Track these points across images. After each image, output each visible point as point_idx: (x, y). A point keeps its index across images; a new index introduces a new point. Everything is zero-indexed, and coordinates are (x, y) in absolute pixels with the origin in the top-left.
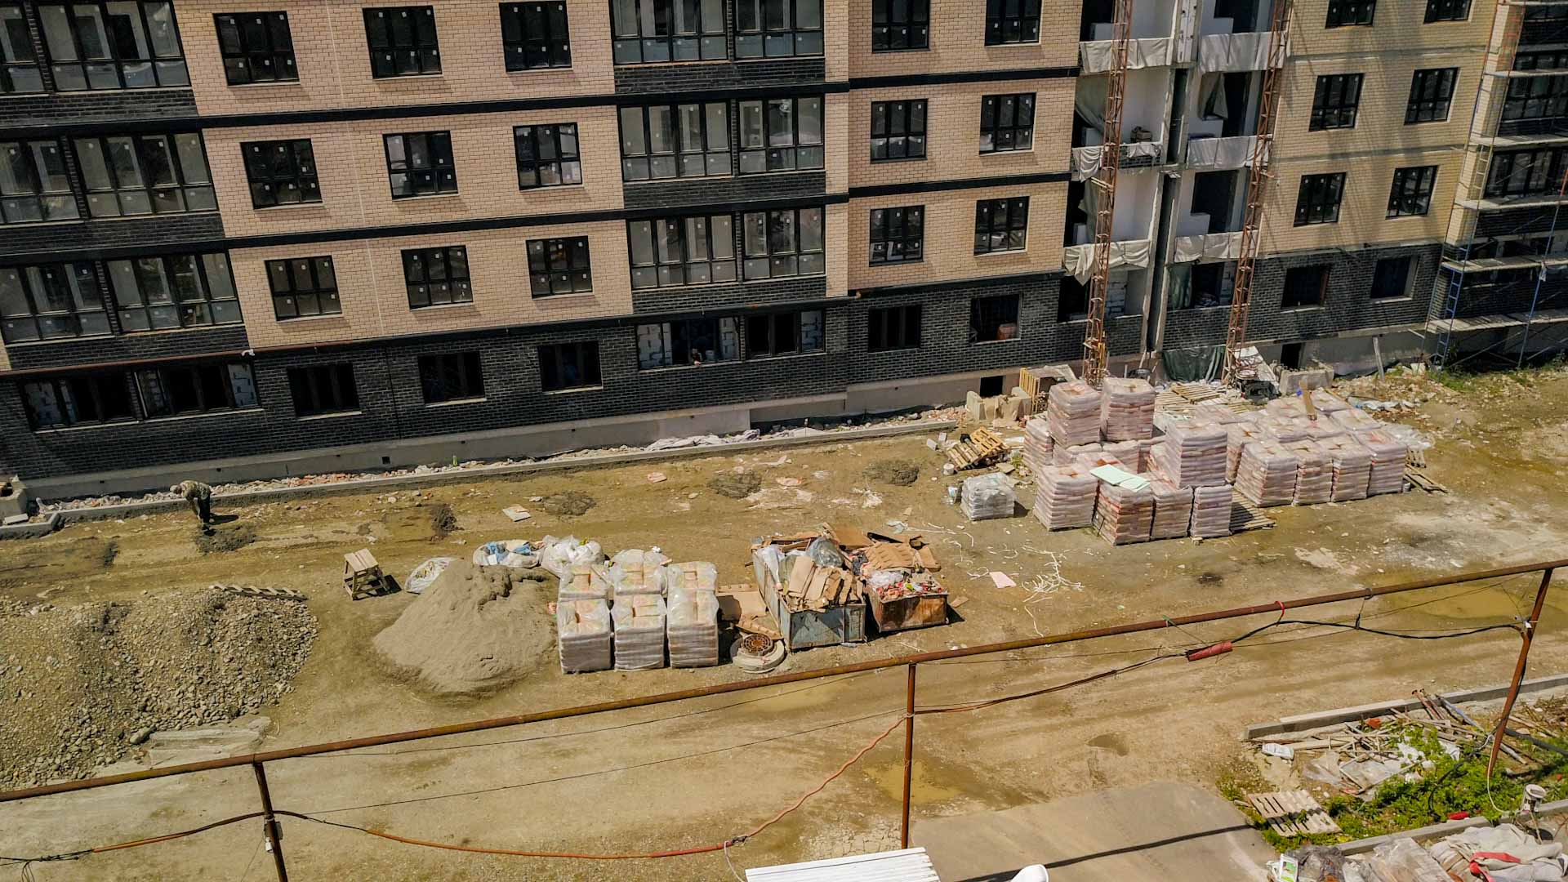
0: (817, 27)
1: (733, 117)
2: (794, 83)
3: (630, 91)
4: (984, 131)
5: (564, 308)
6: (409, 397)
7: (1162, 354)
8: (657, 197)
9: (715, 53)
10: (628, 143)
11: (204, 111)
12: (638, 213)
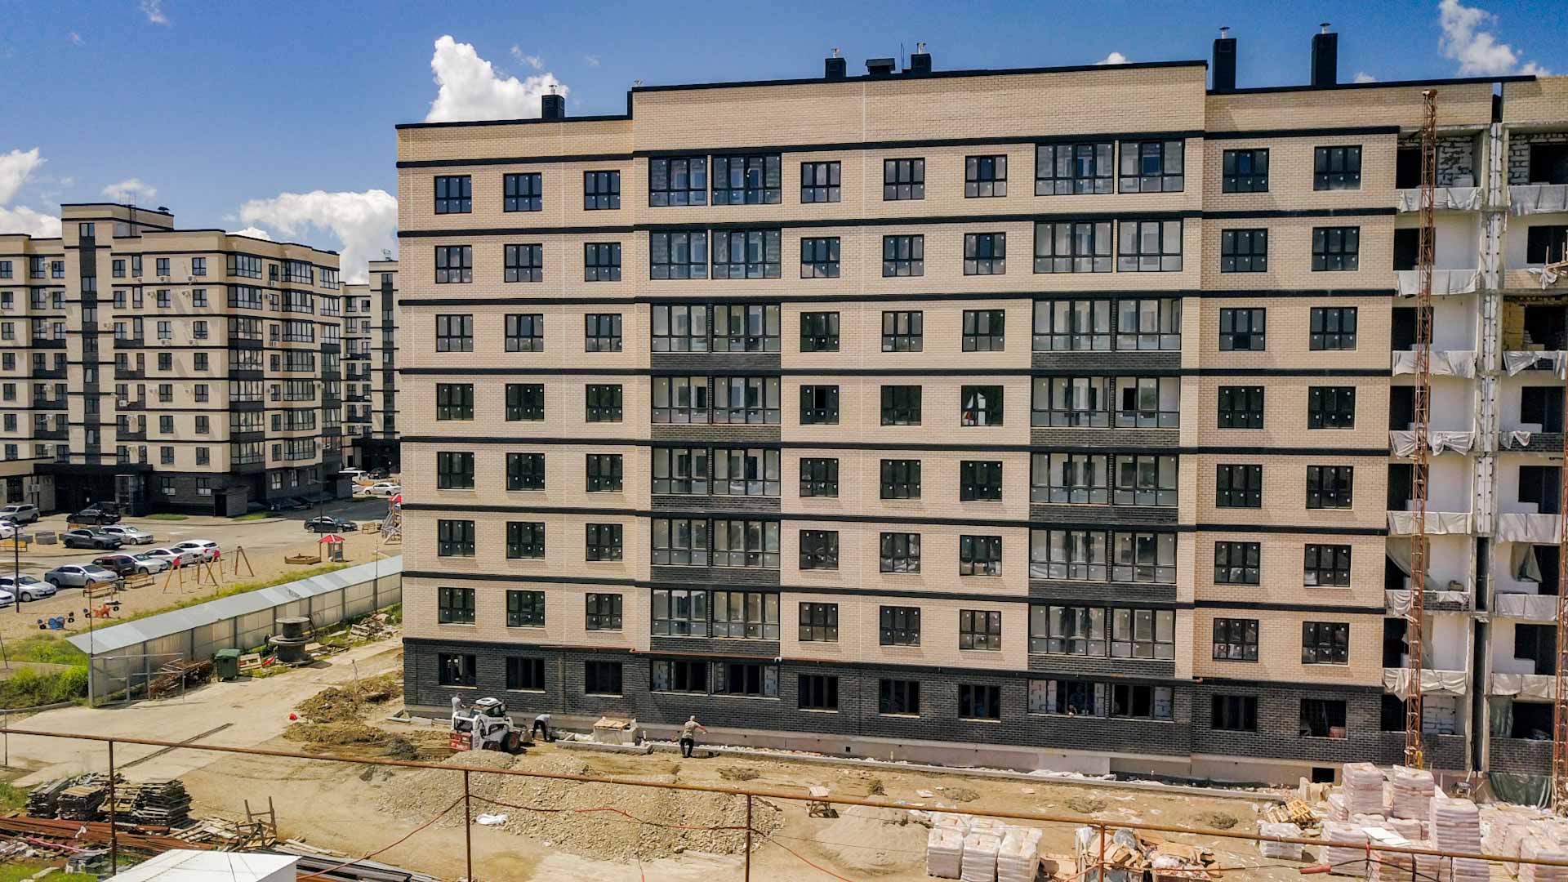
0: (1174, 488)
1: (1110, 542)
2: (1156, 524)
3: (1039, 519)
4: (1307, 569)
5: (980, 660)
6: (869, 706)
7: (1489, 775)
8: (1052, 591)
9: (1099, 500)
10: (1034, 553)
11: (784, 511)
12: (1037, 600)
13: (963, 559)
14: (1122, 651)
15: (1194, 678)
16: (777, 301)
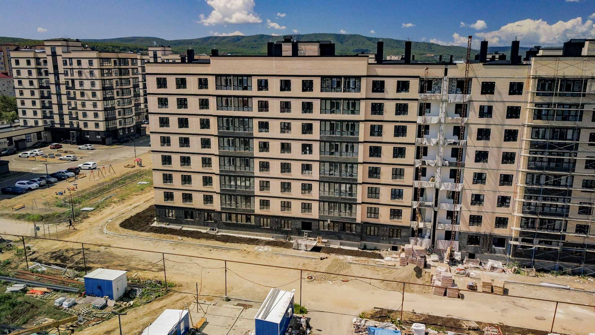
0: (357, 173)
1: (340, 186)
2: (352, 182)
3: (322, 180)
4: (392, 195)
5: (306, 215)
8: (325, 198)
10: (321, 188)
11: (255, 175)
12: (322, 200)
13: (302, 189)
14: (343, 215)
15: (362, 222)
16: (252, 118)
